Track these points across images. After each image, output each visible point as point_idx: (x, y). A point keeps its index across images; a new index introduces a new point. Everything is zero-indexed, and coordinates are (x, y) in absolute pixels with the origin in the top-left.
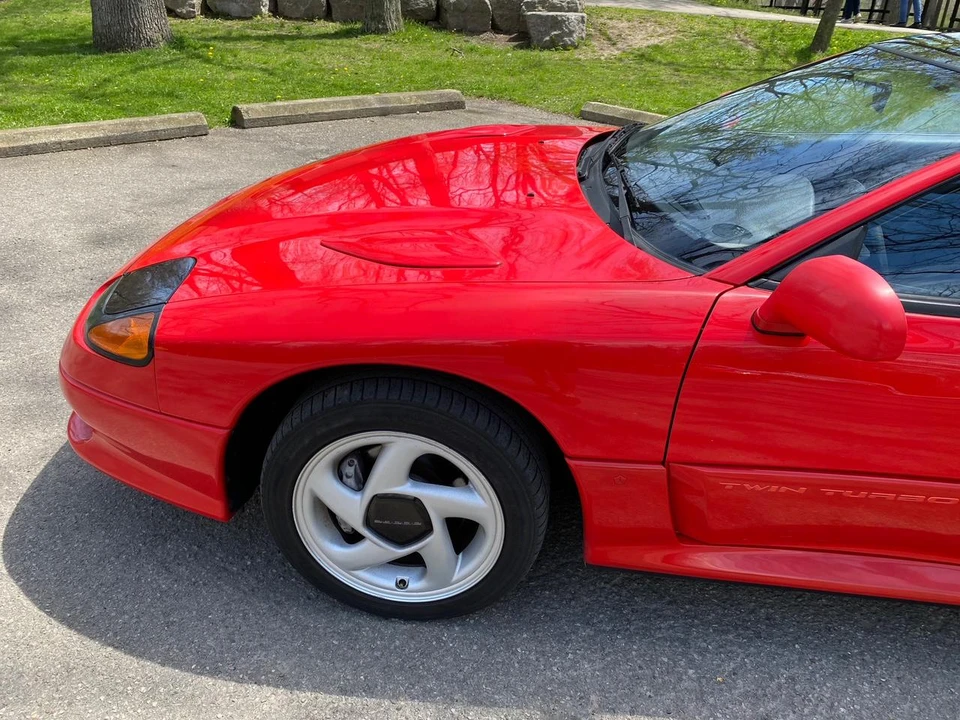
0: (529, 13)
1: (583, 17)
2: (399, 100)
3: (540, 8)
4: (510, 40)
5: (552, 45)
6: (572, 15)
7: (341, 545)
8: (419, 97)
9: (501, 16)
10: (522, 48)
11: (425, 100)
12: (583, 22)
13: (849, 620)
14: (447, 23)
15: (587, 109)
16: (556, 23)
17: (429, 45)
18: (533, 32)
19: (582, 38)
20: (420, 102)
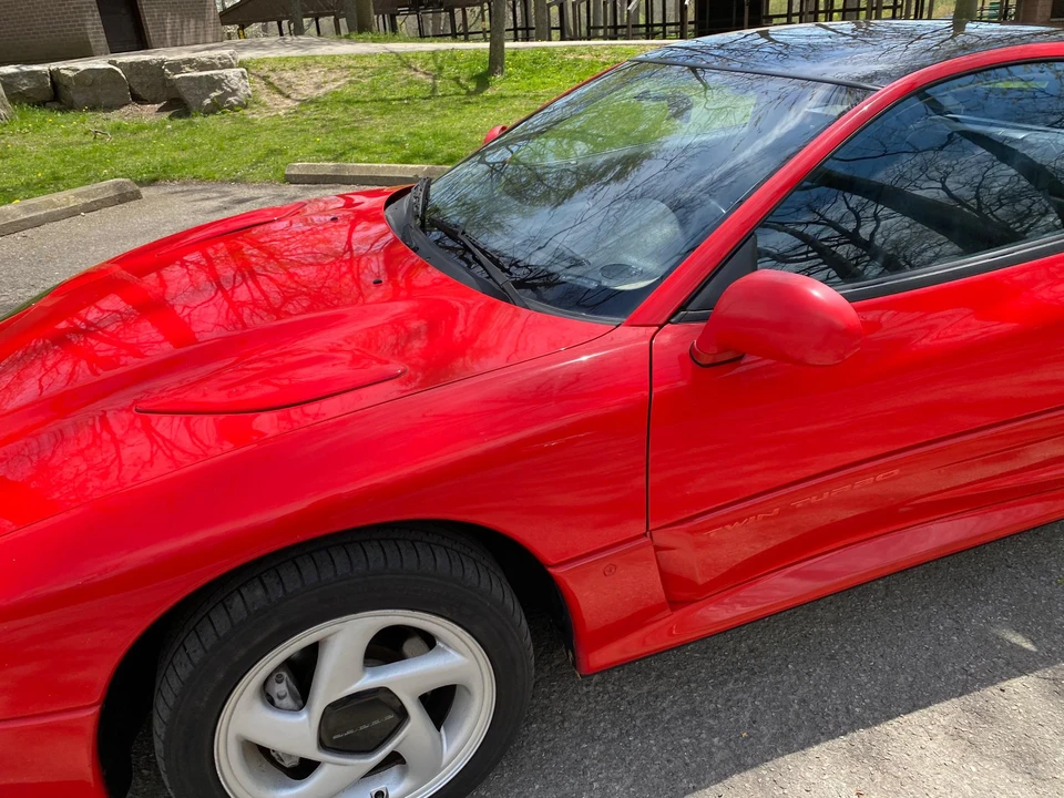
0: (177, 76)
1: (242, 73)
2: (52, 204)
3: (187, 69)
4: (160, 110)
5: (214, 108)
6: (230, 72)
7: (291, 786)
8: (77, 195)
9: (141, 84)
10: (180, 117)
11: (88, 197)
12: (244, 77)
13: (815, 619)
14: (73, 101)
15: (293, 172)
16: (214, 83)
17: (59, 131)
18: (189, 98)
19: (250, 96)
20: (81, 201)
